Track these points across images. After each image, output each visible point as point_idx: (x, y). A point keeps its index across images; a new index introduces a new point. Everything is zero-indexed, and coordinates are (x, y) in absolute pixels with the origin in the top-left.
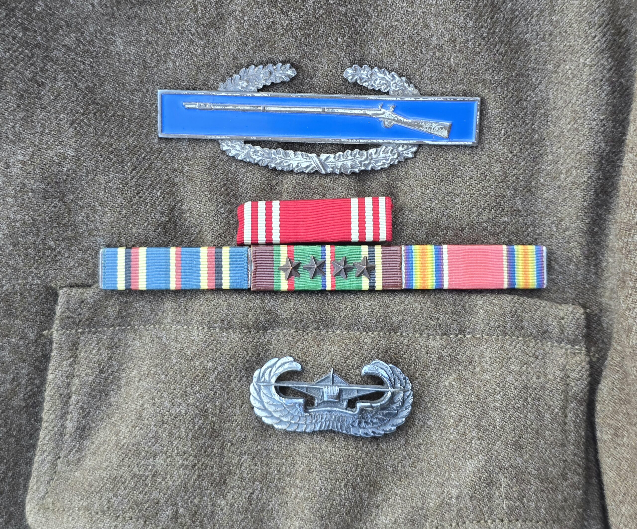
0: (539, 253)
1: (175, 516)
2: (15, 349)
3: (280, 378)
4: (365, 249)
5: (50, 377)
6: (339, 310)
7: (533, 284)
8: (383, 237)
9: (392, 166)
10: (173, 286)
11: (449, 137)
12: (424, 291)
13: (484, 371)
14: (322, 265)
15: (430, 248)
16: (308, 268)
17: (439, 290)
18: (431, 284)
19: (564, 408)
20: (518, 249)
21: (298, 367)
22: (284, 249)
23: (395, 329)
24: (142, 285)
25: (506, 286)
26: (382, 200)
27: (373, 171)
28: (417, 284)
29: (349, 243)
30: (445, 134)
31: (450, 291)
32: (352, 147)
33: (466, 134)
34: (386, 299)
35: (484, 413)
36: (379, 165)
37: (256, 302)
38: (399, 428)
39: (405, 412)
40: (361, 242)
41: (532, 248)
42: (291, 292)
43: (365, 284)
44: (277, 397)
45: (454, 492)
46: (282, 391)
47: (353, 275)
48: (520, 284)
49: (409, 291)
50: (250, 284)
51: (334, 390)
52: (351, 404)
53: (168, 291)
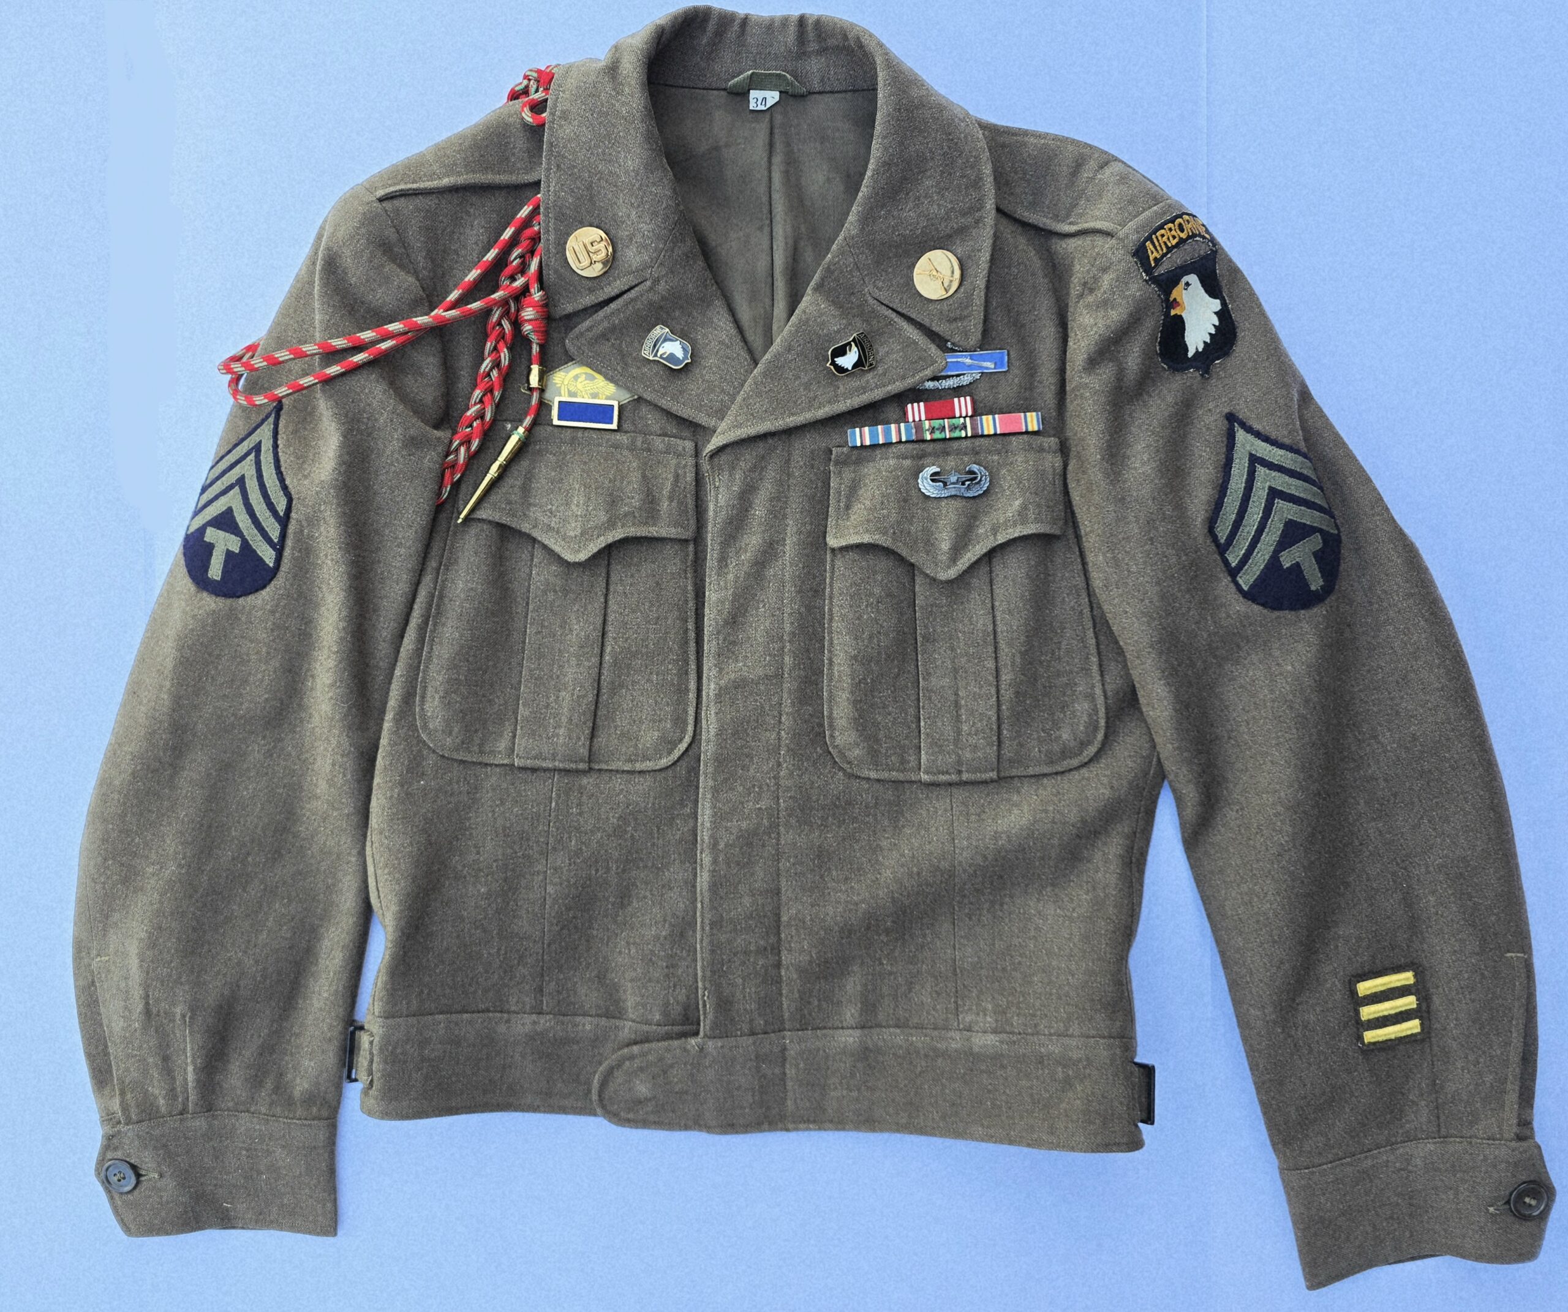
0: (1037, 415)
1: (894, 533)
2: (816, 474)
3: (931, 475)
4: (962, 420)
5: (832, 485)
6: (952, 447)
7: (1036, 429)
8: (970, 414)
9: (970, 383)
10: (881, 442)
11: (995, 368)
12: (989, 436)
13: (1018, 466)
14: (944, 427)
15: (990, 417)
16: (938, 429)
17: (995, 435)
18: (992, 432)
19: (1054, 478)
20: (1028, 414)
21: (938, 470)
22: (927, 422)
23: (977, 453)
24: (868, 443)
25: (1024, 430)
26: (968, 398)
27: (962, 386)
28: (986, 433)
29: (955, 417)
30: (993, 366)
31: (1001, 435)
32: (953, 376)
33: (1002, 366)
34: (973, 440)
35: (1021, 482)
36: (965, 384)
37: (916, 446)
38: (984, 492)
39: (987, 485)
40: (961, 417)
41: (1034, 414)
42: (933, 440)
43: (963, 434)
44: (931, 483)
45: (1011, 515)
46: (933, 480)
47: (957, 431)
48: (1030, 429)
49: (983, 436)
50: (914, 438)
51: (956, 478)
52: (963, 484)
53: (879, 444)
